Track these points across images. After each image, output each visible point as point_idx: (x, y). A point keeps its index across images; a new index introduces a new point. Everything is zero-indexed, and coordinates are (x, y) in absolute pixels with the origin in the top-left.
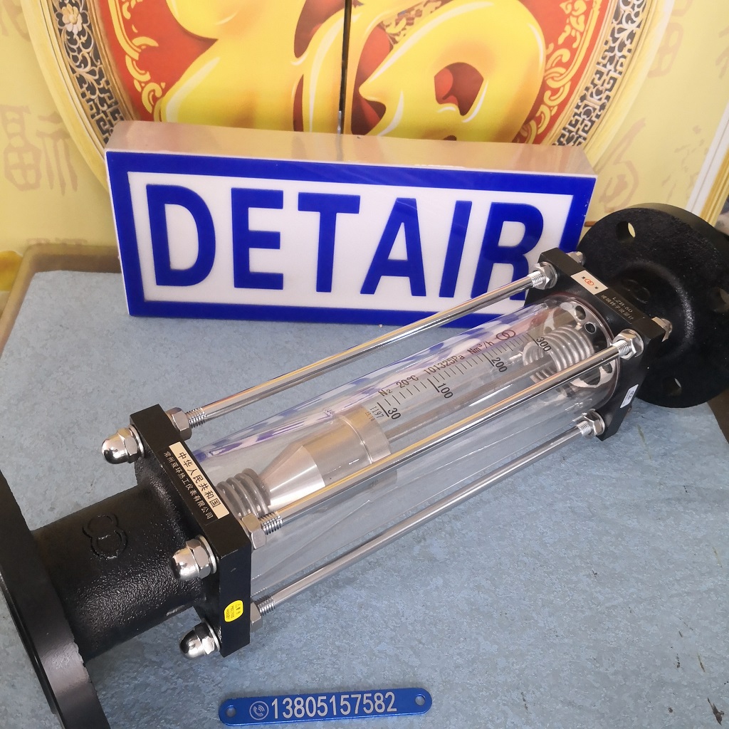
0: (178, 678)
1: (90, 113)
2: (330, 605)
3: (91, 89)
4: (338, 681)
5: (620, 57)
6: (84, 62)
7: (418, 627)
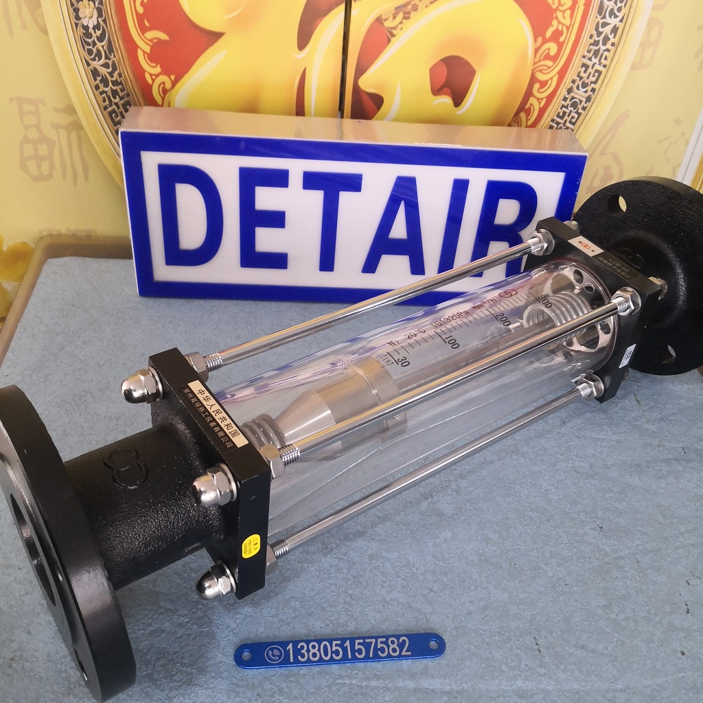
0: (193, 624)
1: (103, 104)
2: (342, 556)
3: (105, 81)
4: (351, 627)
5: (604, 51)
6: (99, 54)
7: (429, 577)
